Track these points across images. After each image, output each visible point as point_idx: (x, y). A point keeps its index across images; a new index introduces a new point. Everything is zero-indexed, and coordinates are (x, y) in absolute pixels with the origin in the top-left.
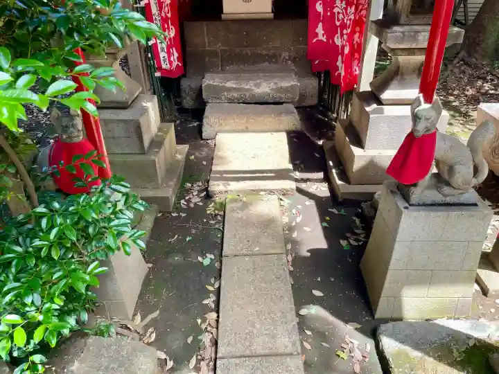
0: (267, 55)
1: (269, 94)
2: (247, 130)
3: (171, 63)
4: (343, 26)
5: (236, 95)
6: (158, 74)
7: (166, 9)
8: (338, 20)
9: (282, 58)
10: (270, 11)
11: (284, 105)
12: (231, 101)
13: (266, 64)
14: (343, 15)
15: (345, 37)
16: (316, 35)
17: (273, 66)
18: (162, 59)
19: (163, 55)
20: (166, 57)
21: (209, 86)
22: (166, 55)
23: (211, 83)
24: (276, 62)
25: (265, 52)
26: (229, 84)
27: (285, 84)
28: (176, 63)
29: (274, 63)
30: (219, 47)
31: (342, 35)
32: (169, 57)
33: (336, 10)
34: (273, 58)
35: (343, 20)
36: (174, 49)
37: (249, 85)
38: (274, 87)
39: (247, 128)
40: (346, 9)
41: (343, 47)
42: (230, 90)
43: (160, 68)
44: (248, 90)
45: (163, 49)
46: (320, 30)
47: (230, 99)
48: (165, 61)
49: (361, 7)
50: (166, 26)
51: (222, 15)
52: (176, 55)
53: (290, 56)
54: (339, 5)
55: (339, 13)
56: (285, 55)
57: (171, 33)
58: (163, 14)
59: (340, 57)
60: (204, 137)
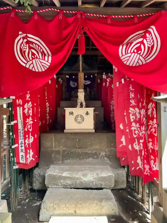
0: (91, 153)
1: (93, 182)
2: (75, 214)
3: (26, 159)
4: (139, 138)
5: (69, 182)
6: (16, 167)
7: (29, 127)
8: (135, 134)
9: (101, 155)
10: (93, 128)
11: (104, 190)
12: (65, 187)
13: (91, 159)
14: (139, 131)
15: (141, 144)
16: (122, 143)
17: (95, 161)
18: (20, 156)
19: (21, 154)
20: (24, 156)
21: (50, 176)
22: (24, 154)
23: (52, 173)
24: (97, 158)
25: (90, 152)
26: (65, 174)
27: (104, 175)
28: (31, 158)
29: (96, 159)
30: (61, 148)
31: (139, 143)
32: (26, 155)
33: (133, 128)
34: (95, 155)
35: (139, 134)
36: (31, 150)
37: (79, 175)
38: (96, 177)
39: (75, 212)
40: (140, 128)
41: (141, 151)
42: (65, 178)
43: (18, 163)
44: (78, 179)
45: (22, 150)
46: (123, 139)
47: (64, 185)
48: (22, 158)
49: (150, 126)
50: (27, 136)
51: (65, 130)
52: (32, 153)
53: (106, 155)
54: (135, 126)
55: (135, 130)
56: (103, 154)
57: (30, 140)
58: (26, 129)
59: (139, 157)
60: (40, 220)
